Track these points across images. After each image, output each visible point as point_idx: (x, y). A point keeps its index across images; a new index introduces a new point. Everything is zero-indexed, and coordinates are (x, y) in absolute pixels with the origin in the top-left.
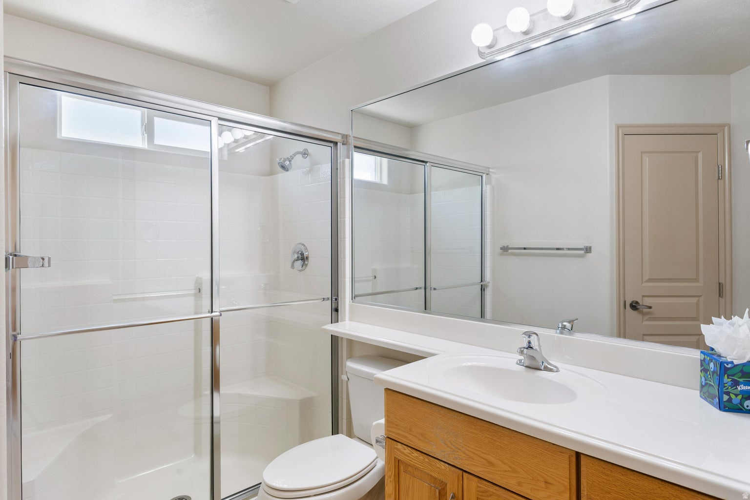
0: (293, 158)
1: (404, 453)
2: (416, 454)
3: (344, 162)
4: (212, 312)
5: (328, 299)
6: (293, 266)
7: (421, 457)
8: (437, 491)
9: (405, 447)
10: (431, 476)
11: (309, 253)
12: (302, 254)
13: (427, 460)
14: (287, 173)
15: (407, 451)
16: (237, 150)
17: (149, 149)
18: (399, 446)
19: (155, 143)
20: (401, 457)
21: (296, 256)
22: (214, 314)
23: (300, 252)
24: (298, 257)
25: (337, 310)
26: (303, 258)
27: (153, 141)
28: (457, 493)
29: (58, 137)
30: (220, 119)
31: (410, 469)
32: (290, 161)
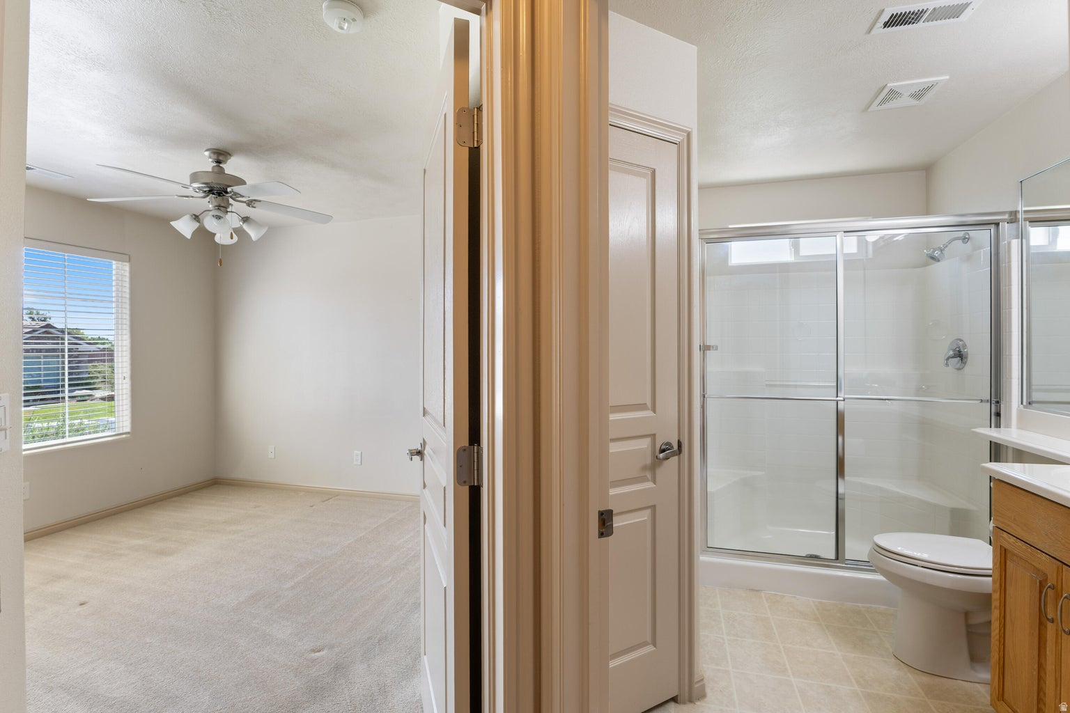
0: (946, 246)
1: (1007, 541)
2: (1020, 544)
3: (1009, 244)
4: (837, 397)
5: (988, 401)
6: (947, 365)
7: (1024, 547)
8: (1038, 581)
9: (1011, 536)
10: (1034, 566)
11: (970, 350)
12: (959, 351)
13: (1029, 550)
14: (939, 263)
15: (1012, 539)
16: (895, 239)
17: (796, 261)
18: (1005, 535)
19: (801, 254)
20: (1007, 546)
21: (951, 353)
22: (838, 398)
23: (958, 349)
24: (955, 354)
25: (998, 414)
26: (960, 355)
27: (799, 253)
28: (1055, 584)
29: (730, 264)
30: (845, 232)
31: (1015, 558)
32: (942, 250)
